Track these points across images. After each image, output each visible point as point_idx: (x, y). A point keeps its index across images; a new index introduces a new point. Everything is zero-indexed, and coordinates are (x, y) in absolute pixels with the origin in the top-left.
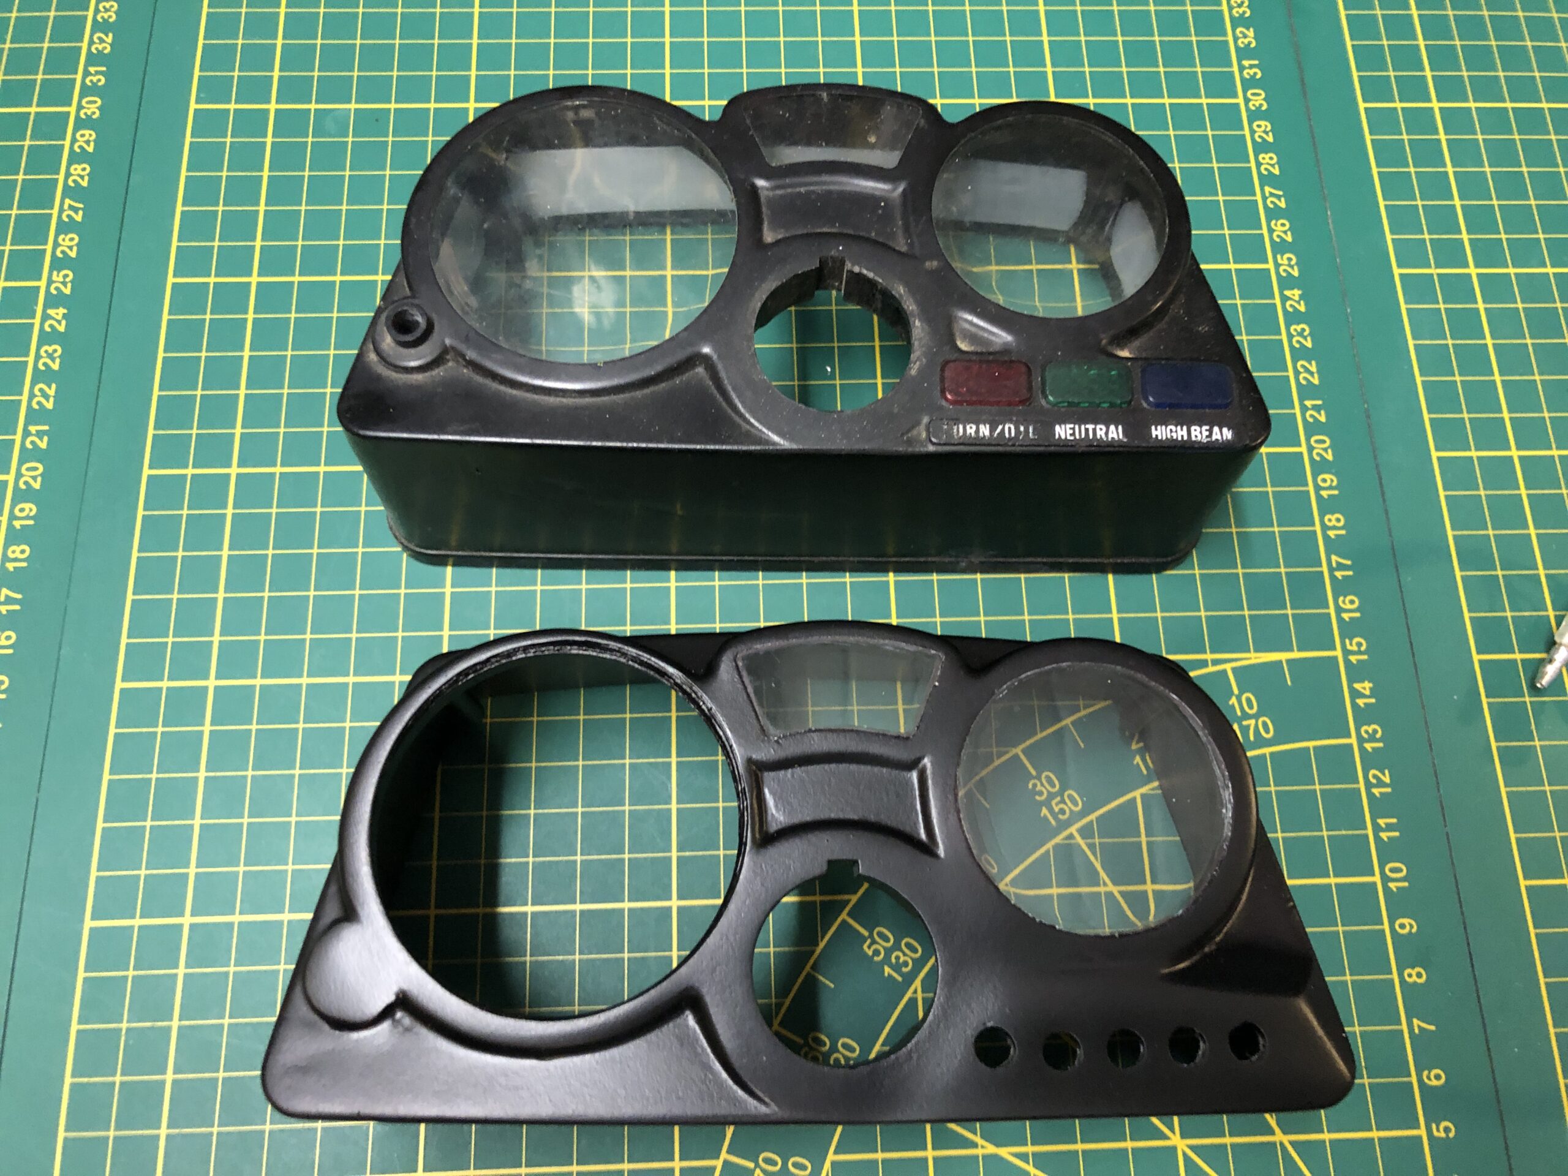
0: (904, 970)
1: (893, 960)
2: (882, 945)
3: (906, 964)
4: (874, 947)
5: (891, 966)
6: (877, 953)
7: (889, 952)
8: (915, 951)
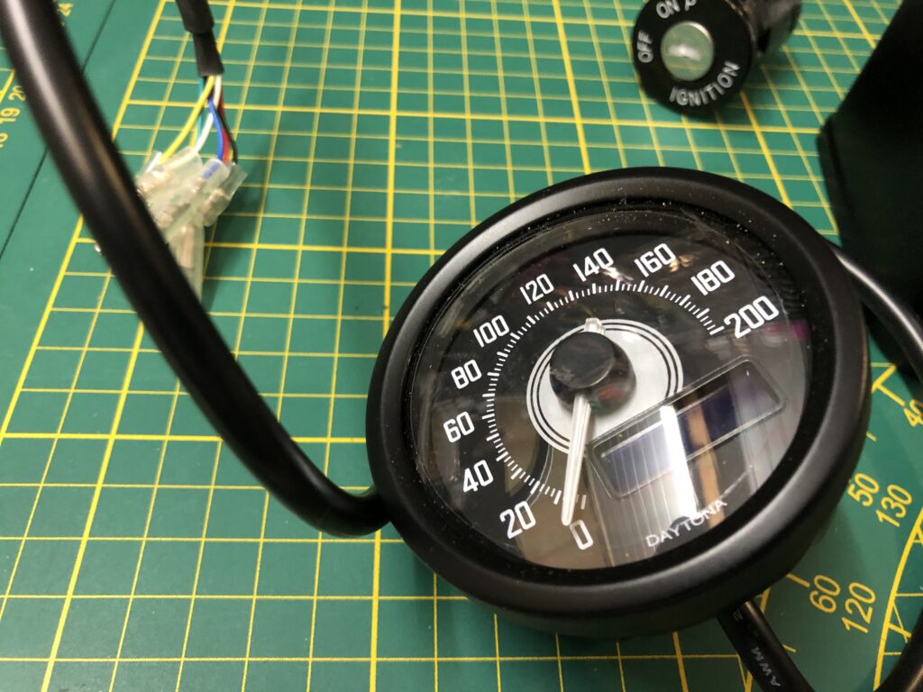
0: (898, 515)
1: (885, 507)
2: (866, 491)
3: (900, 511)
4: (859, 492)
5: (882, 510)
6: (864, 498)
7: (877, 497)
8: (905, 498)
